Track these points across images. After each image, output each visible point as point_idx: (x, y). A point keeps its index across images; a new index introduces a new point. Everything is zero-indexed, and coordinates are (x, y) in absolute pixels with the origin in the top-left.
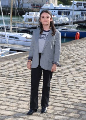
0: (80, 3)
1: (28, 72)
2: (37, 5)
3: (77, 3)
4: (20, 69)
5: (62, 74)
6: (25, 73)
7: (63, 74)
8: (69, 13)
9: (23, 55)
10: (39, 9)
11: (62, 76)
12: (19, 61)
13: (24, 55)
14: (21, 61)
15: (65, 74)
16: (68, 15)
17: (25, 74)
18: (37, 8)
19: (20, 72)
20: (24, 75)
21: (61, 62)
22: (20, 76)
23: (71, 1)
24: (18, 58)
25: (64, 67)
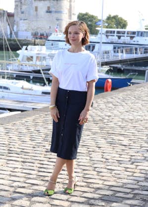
0: (111, 32)
1: (29, 146)
2: (42, 35)
3: (107, 32)
4: (15, 141)
5: (84, 149)
6: (23, 148)
7: (86, 149)
8: (94, 47)
10: (44, 40)
11: (85, 152)
12: (13, 128)
13: (20, 118)
14: (17, 127)
15: (89, 150)
16: (92, 50)
17: (23, 149)
18: (41, 38)
19: (15, 147)
20: (21, 151)
22: (16, 152)
23: (97, 29)
24: (12, 122)
25: (87, 138)
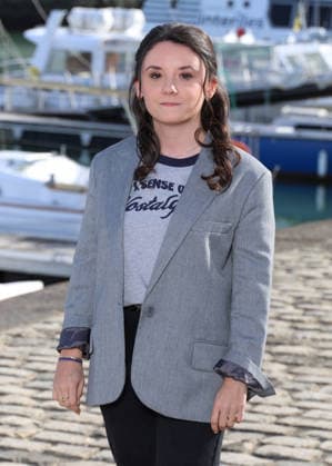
1: (75, 427)
4: (20, 410)
5: (305, 442)
6: (54, 436)
7: (314, 442)
9: (37, 305)
11: (309, 454)
12: (11, 351)
13: (42, 312)
14: (29, 349)
15: (325, 445)
17: (55, 443)
19: (20, 432)
20: (46, 453)
21: (300, 361)
22: (25, 455)
24: (8, 327)
25: (317, 395)
